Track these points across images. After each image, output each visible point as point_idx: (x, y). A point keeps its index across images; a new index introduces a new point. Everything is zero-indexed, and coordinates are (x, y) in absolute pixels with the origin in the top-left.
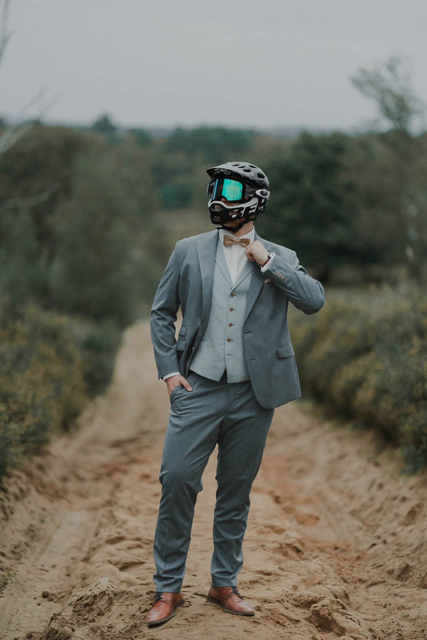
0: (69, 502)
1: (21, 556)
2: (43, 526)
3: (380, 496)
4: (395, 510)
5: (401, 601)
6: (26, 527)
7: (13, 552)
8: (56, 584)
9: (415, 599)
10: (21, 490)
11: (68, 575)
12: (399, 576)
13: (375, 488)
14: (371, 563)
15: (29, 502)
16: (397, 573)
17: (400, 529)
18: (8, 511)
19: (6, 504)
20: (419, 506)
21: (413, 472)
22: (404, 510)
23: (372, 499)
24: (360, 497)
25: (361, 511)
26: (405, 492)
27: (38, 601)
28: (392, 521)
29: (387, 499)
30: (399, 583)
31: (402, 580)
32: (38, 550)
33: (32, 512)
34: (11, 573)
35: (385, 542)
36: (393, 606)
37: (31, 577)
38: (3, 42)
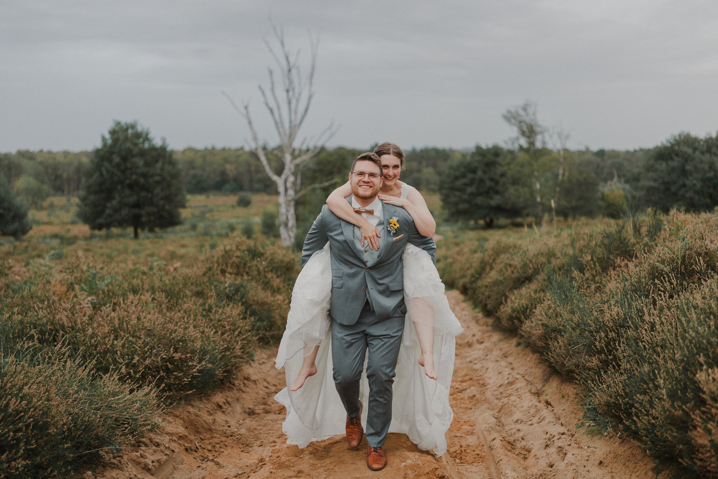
38: (310, 97)
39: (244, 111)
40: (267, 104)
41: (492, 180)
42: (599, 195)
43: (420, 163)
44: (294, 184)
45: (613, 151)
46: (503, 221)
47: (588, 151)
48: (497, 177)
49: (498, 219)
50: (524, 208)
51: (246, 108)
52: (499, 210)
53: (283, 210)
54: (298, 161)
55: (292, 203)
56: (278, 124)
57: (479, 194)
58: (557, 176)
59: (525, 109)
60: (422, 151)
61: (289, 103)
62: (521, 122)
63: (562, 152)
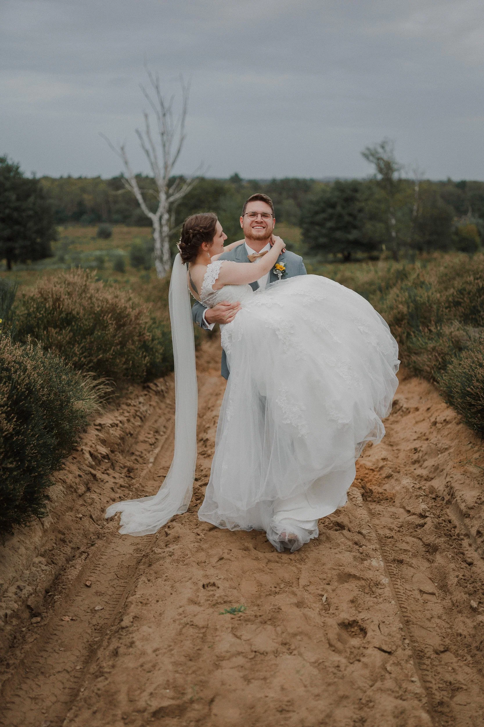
38: (182, 139)
39: (120, 152)
40: (143, 146)
41: (350, 215)
42: (453, 229)
43: (280, 194)
44: (169, 220)
45: (475, 182)
46: (360, 255)
47: (449, 181)
48: (355, 212)
49: (356, 253)
51: (122, 149)
52: (357, 244)
53: (158, 245)
54: (172, 199)
55: (167, 239)
56: (153, 165)
57: (337, 229)
58: (411, 211)
59: (383, 147)
60: (282, 180)
61: (164, 146)
62: (378, 159)
63: (417, 188)
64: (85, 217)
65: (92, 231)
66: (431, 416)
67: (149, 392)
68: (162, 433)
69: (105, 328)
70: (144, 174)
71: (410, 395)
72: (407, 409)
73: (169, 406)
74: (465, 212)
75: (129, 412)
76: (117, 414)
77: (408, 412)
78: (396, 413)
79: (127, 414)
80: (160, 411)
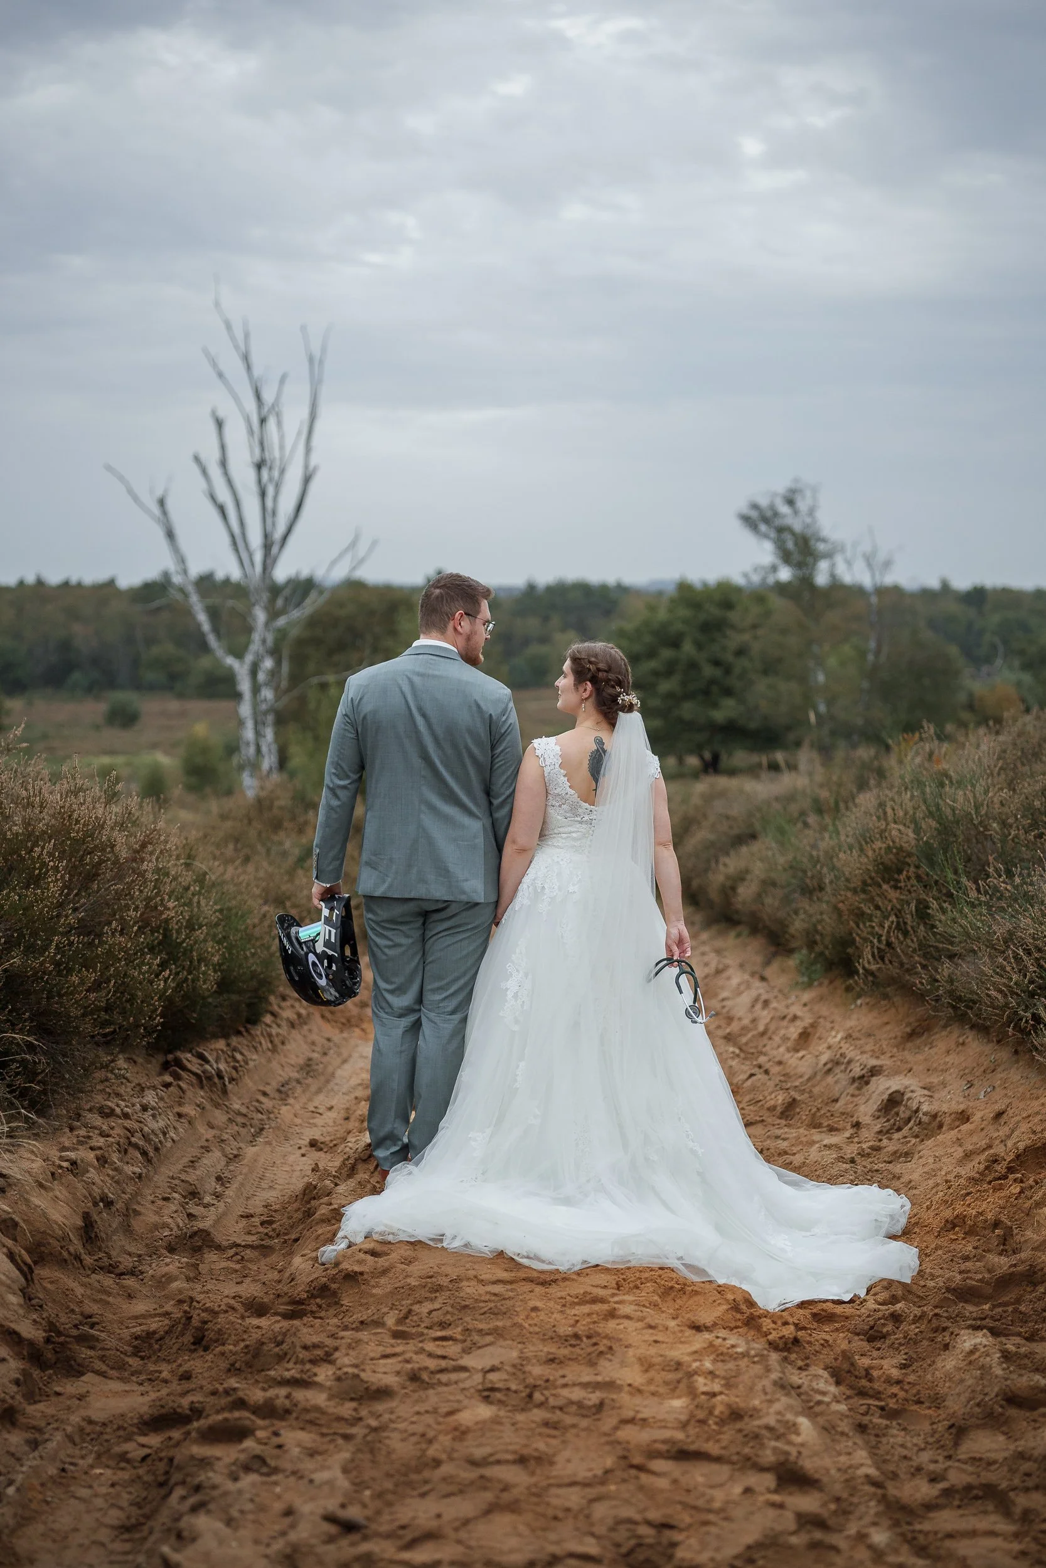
0: (363, 1030)
1: (288, 1096)
2: (325, 1059)
3: (765, 1016)
4: (782, 1032)
5: (784, 1145)
6: (301, 1061)
7: (279, 1091)
8: (330, 1129)
9: (801, 1142)
10: (299, 1015)
11: (347, 1119)
12: (782, 1113)
13: (759, 1006)
14: (747, 1098)
15: (310, 1031)
16: (779, 1109)
17: (788, 1055)
18: (276, 1040)
19: (274, 1030)
20: (813, 1025)
21: (809, 985)
22: (794, 1031)
23: (754, 1021)
24: (740, 1019)
25: (740, 1035)
26: (796, 1010)
27: (303, 1151)
28: (779, 1047)
29: (772, 1019)
30: (783, 1122)
31: (786, 1118)
32: (313, 1088)
33: (313, 1043)
34: (272, 1116)
35: (767, 1072)
36: (772, 1151)
37: (298, 1121)
38: (307, 480)
39: (156, 510)
40: (213, 498)
41: (717, 663)
42: (962, 697)
43: (546, 619)
44: (274, 673)
45: (1006, 591)
46: (740, 757)
47: (944, 590)
48: (729, 657)
49: (730, 755)
50: (789, 728)
51: (162, 502)
52: (733, 732)
53: (249, 734)
54: (281, 623)
55: (270, 718)
56: (237, 543)
57: (687, 696)
58: (862, 654)
59: (790, 502)
60: (551, 590)
61: (263, 494)
62: (781, 530)
63: (874, 600)
64: (76, 676)
65: (94, 709)
66: (1009, 1137)
67: (177, 1077)
68: (208, 1199)
69: (35, 880)
70: (220, 575)
71: (935, 1079)
72: (935, 1116)
73: (240, 1120)
74: (988, 660)
75: (103, 1134)
76: (67, 1139)
77: (935, 1124)
78: (899, 1129)
79: (100, 1142)
80: (210, 1134)
